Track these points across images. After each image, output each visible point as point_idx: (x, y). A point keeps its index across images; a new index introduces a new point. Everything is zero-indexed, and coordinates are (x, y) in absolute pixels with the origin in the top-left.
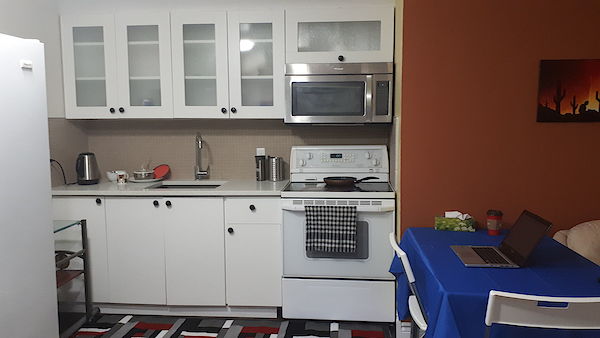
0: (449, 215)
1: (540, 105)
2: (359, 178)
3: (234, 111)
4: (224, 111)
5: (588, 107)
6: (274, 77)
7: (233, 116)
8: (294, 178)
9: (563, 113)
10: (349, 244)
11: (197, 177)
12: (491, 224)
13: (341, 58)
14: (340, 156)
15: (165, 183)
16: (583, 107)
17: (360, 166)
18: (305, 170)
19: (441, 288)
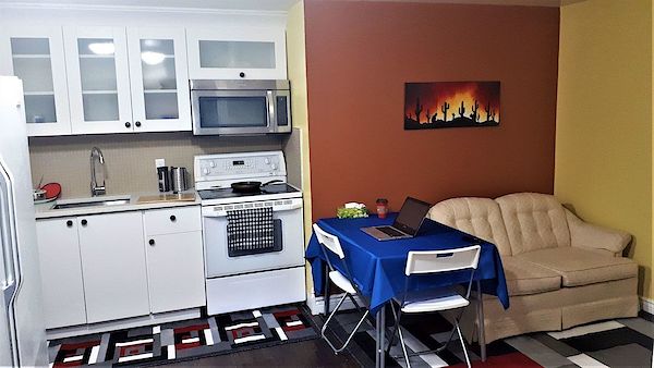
0: (348, 206)
1: (406, 118)
2: (263, 182)
3: (138, 124)
4: (128, 125)
5: (437, 118)
6: (178, 91)
7: (137, 130)
8: (199, 186)
9: (421, 123)
10: (268, 241)
11: (94, 193)
12: (381, 210)
13: (242, 75)
14: (242, 163)
15: (59, 202)
16: (434, 117)
17: (261, 171)
18: (209, 178)
19: (373, 257)
